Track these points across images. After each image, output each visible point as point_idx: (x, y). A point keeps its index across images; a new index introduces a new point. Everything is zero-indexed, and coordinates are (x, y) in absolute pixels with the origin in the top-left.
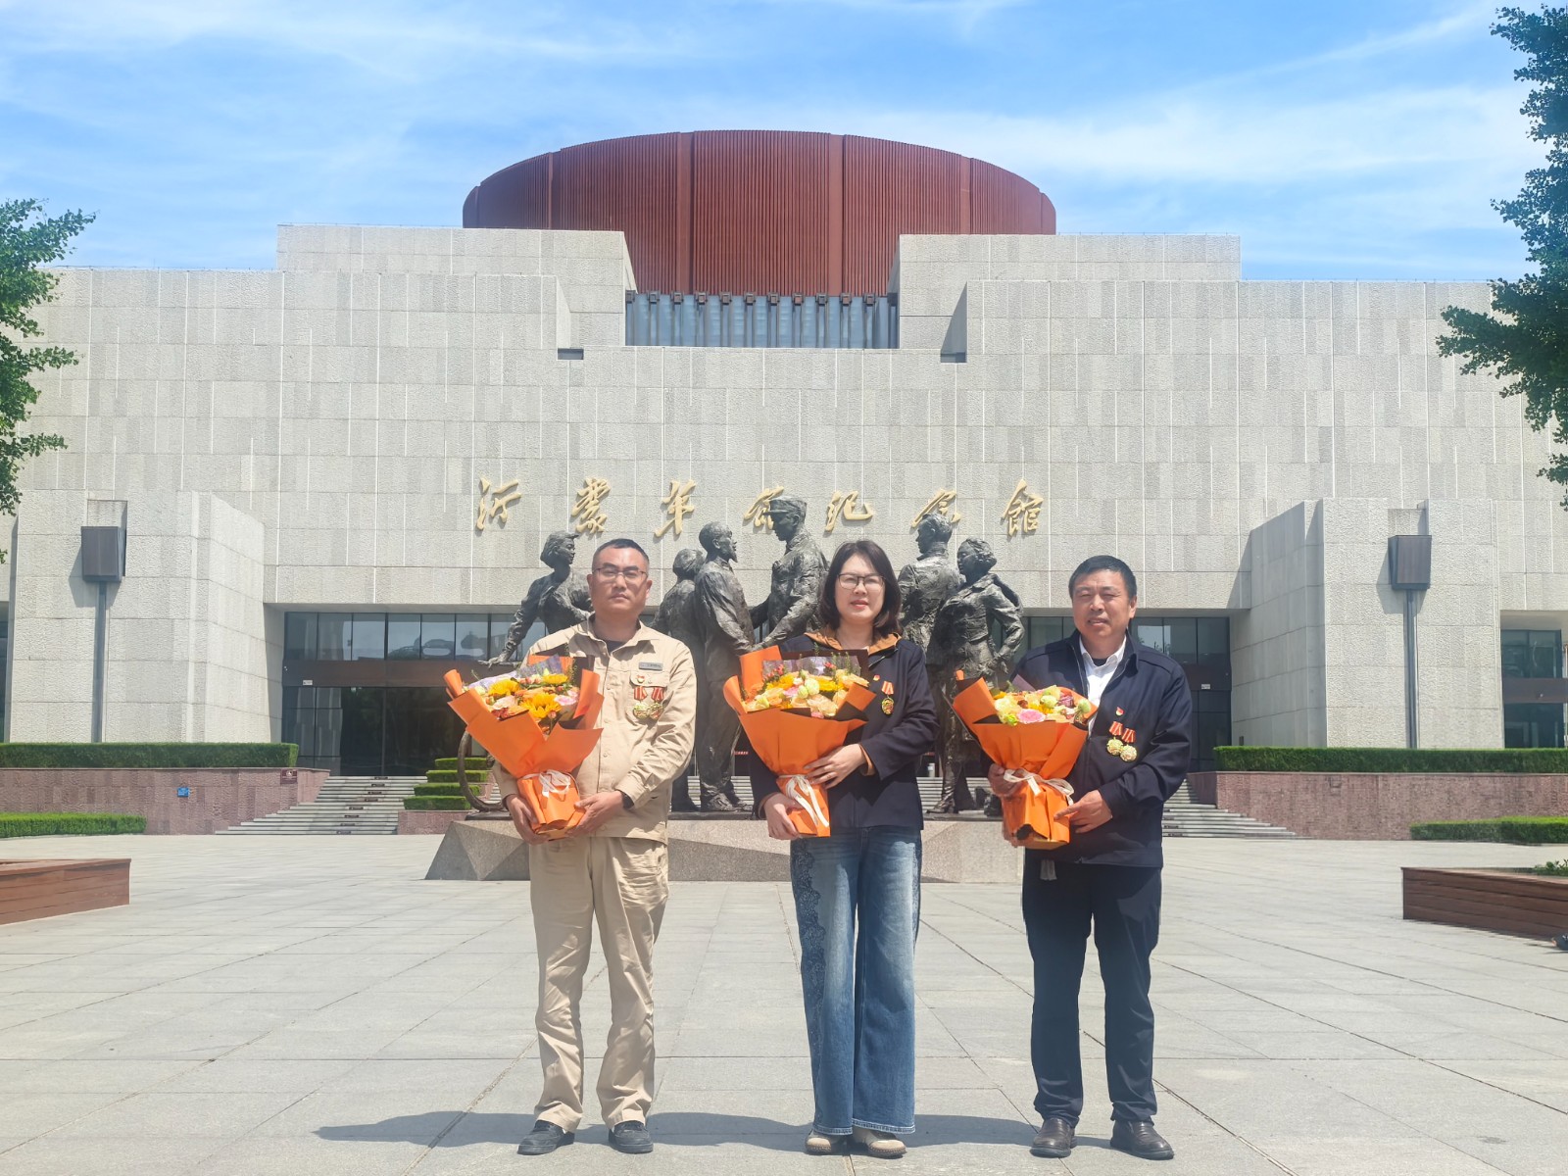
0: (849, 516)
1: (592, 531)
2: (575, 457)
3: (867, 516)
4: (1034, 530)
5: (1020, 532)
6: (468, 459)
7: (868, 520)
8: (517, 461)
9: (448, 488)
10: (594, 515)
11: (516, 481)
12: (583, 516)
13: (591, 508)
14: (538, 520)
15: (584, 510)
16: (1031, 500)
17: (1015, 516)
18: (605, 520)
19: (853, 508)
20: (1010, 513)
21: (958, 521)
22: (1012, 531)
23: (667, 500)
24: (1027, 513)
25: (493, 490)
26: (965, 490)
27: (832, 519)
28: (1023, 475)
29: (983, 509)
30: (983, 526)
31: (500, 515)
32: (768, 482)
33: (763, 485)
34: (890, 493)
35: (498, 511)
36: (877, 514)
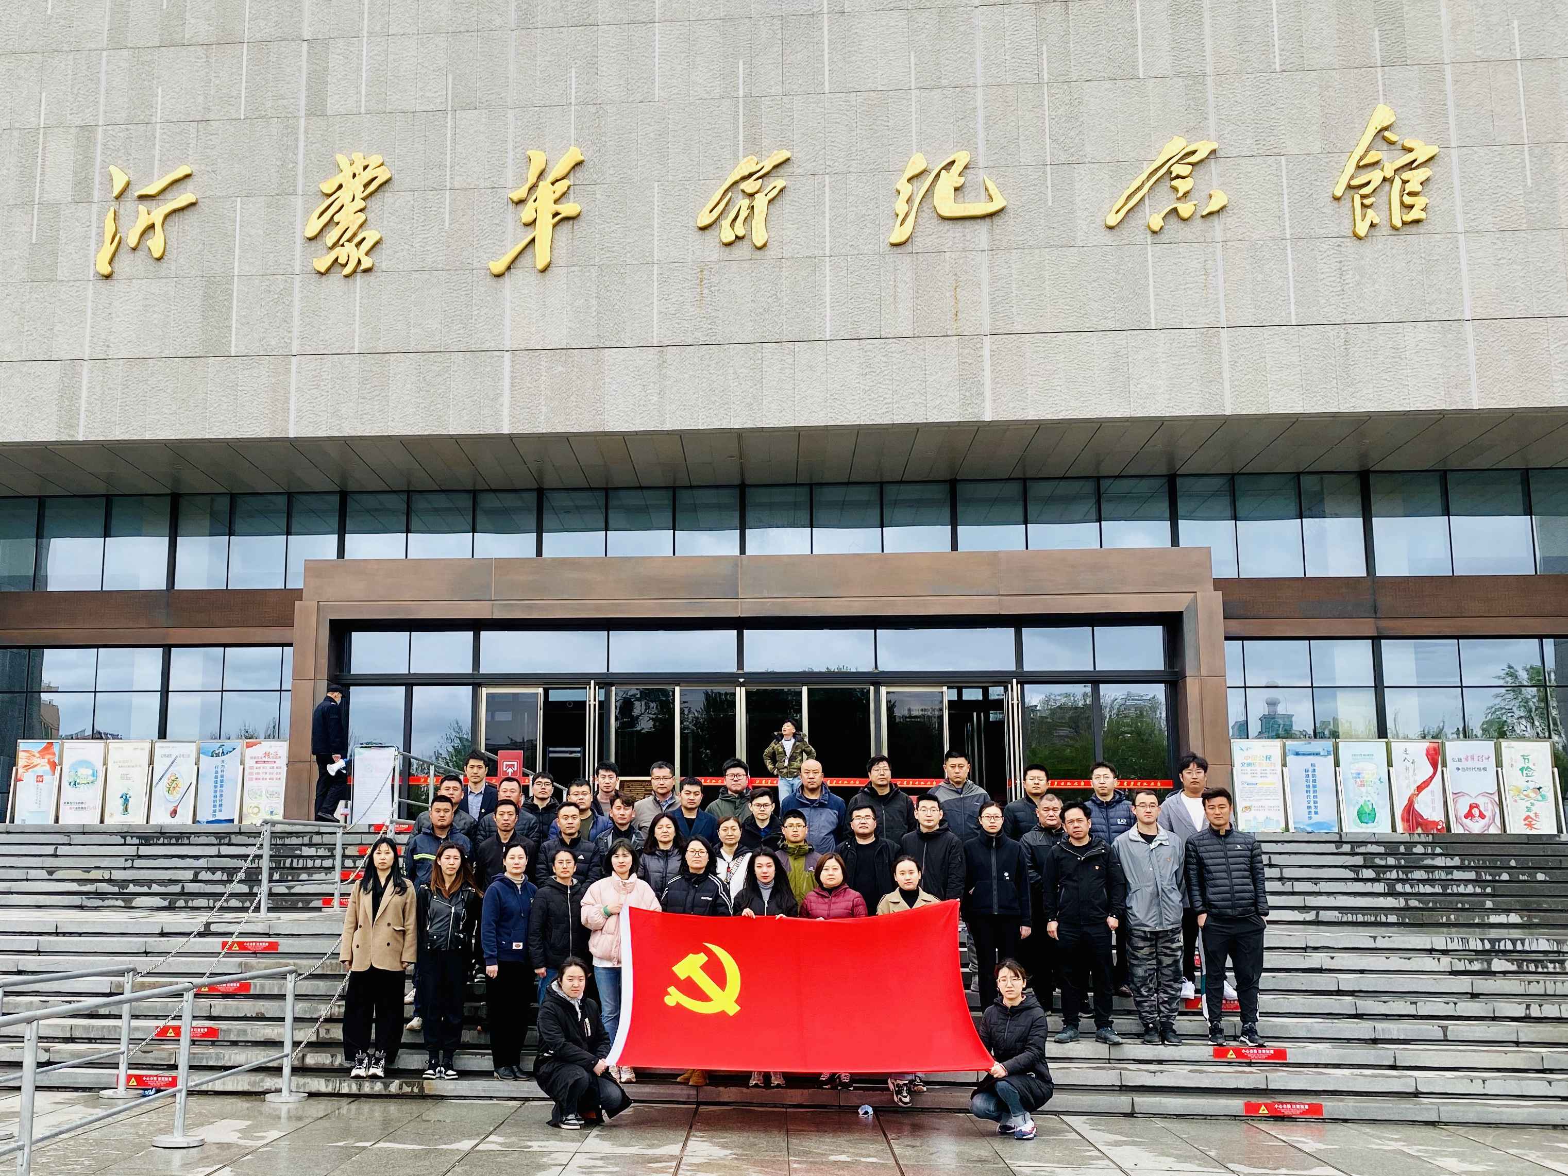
0: (948, 205)
1: (347, 270)
3: (989, 207)
5: (1382, 231)
6: (87, 130)
7: (996, 215)
8: (192, 127)
9: (43, 189)
10: (354, 235)
11: (187, 169)
12: (332, 236)
13: (349, 219)
14: (231, 251)
15: (331, 224)
16: (1407, 150)
17: (1365, 190)
18: (376, 245)
19: (958, 190)
21: (1223, 208)
22: (1362, 227)
23: (521, 193)
24: (1397, 183)
25: (136, 190)
26: (1234, 137)
27: (907, 215)
28: (1381, 97)
29: (1284, 180)
30: (1287, 219)
31: (149, 243)
32: (754, 145)
33: (741, 149)
34: (1048, 153)
35: (146, 236)
36: (1018, 203)
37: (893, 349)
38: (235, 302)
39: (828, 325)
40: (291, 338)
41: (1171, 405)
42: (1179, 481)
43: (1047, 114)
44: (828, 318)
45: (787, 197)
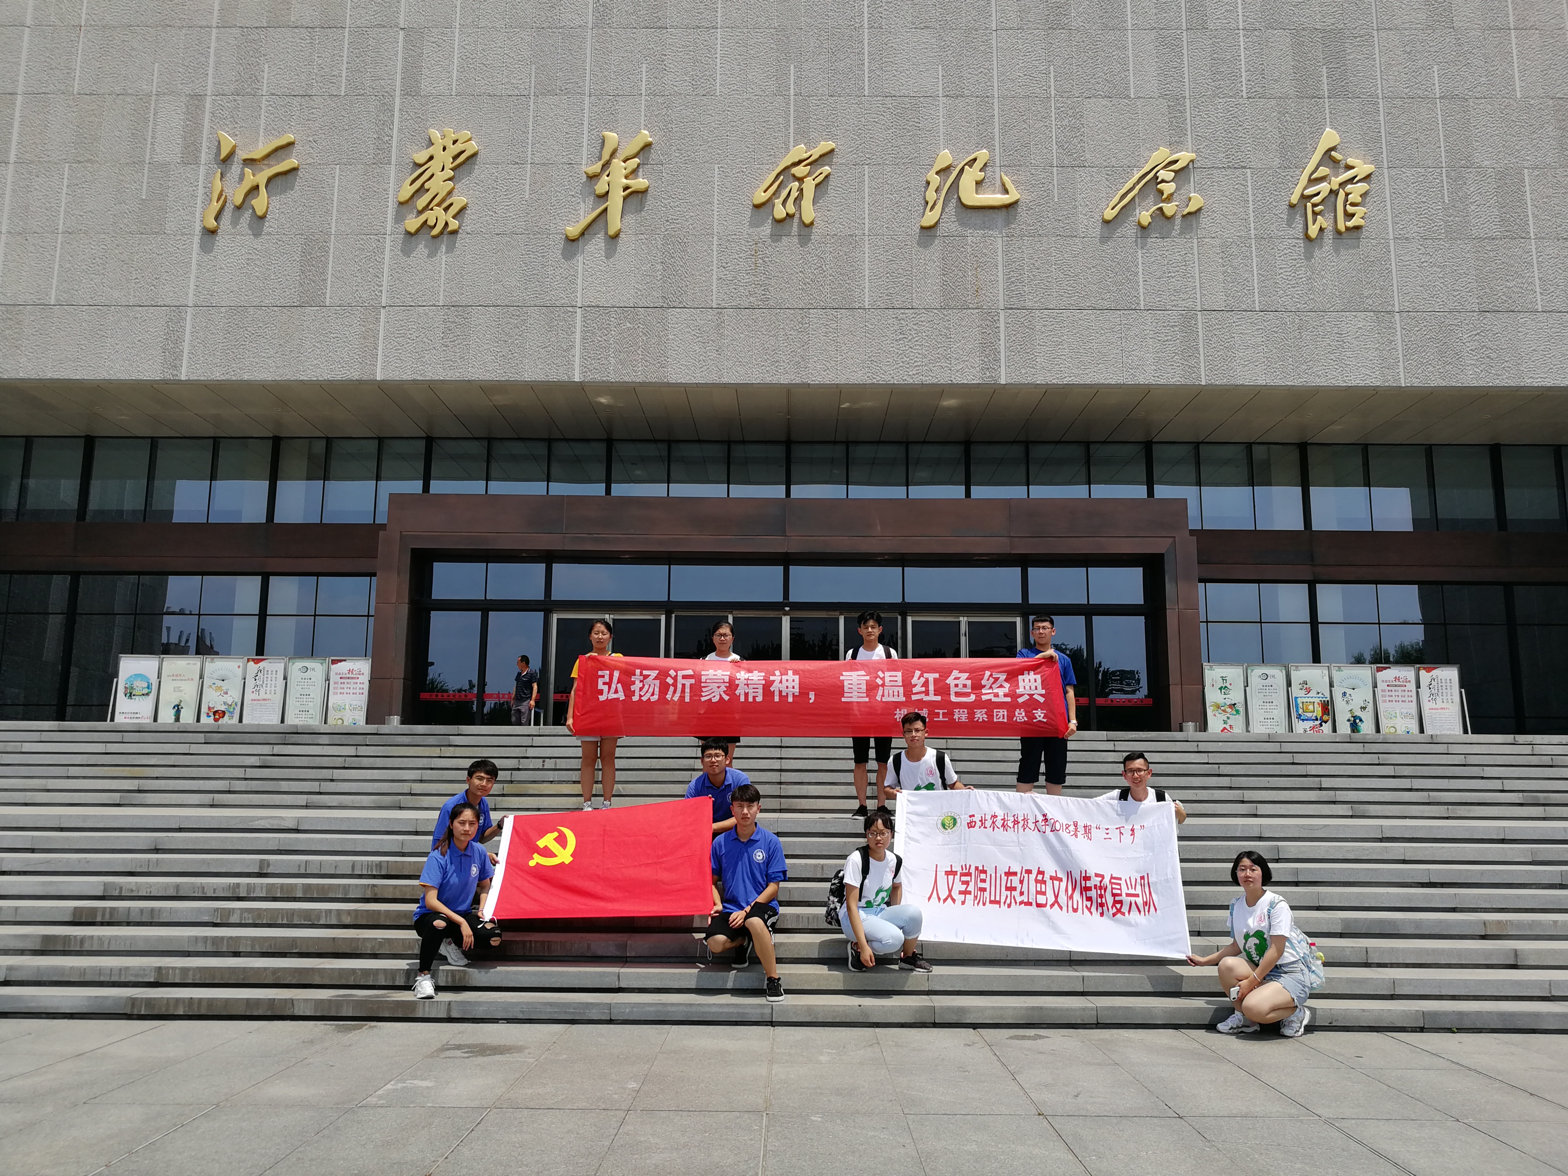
0: (970, 196)
1: (435, 232)
2: (411, 90)
3: (1005, 199)
4: (1357, 228)
5: (1329, 235)
6: (197, 98)
7: (1011, 206)
8: (296, 101)
9: (153, 150)
10: (443, 200)
11: (291, 137)
12: (421, 202)
13: (438, 186)
14: (328, 212)
15: (422, 190)
16: (1350, 168)
17: (1316, 200)
18: (463, 209)
19: (979, 183)
20: (1308, 192)
21: (1200, 210)
22: (1313, 231)
23: (596, 168)
24: (1342, 194)
25: (242, 155)
26: (1208, 151)
27: (935, 204)
28: (1328, 123)
29: (1249, 189)
30: (1252, 222)
31: (254, 202)
32: (803, 135)
33: (792, 140)
34: (1055, 157)
35: (250, 196)
36: (1030, 197)
37: (923, 319)
38: (331, 258)
39: (867, 295)
40: (381, 291)
41: (1156, 375)
42: (1155, 447)
43: (1053, 123)
44: (866, 290)
45: (832, 182)
